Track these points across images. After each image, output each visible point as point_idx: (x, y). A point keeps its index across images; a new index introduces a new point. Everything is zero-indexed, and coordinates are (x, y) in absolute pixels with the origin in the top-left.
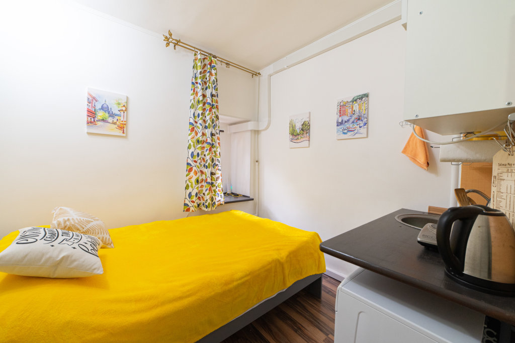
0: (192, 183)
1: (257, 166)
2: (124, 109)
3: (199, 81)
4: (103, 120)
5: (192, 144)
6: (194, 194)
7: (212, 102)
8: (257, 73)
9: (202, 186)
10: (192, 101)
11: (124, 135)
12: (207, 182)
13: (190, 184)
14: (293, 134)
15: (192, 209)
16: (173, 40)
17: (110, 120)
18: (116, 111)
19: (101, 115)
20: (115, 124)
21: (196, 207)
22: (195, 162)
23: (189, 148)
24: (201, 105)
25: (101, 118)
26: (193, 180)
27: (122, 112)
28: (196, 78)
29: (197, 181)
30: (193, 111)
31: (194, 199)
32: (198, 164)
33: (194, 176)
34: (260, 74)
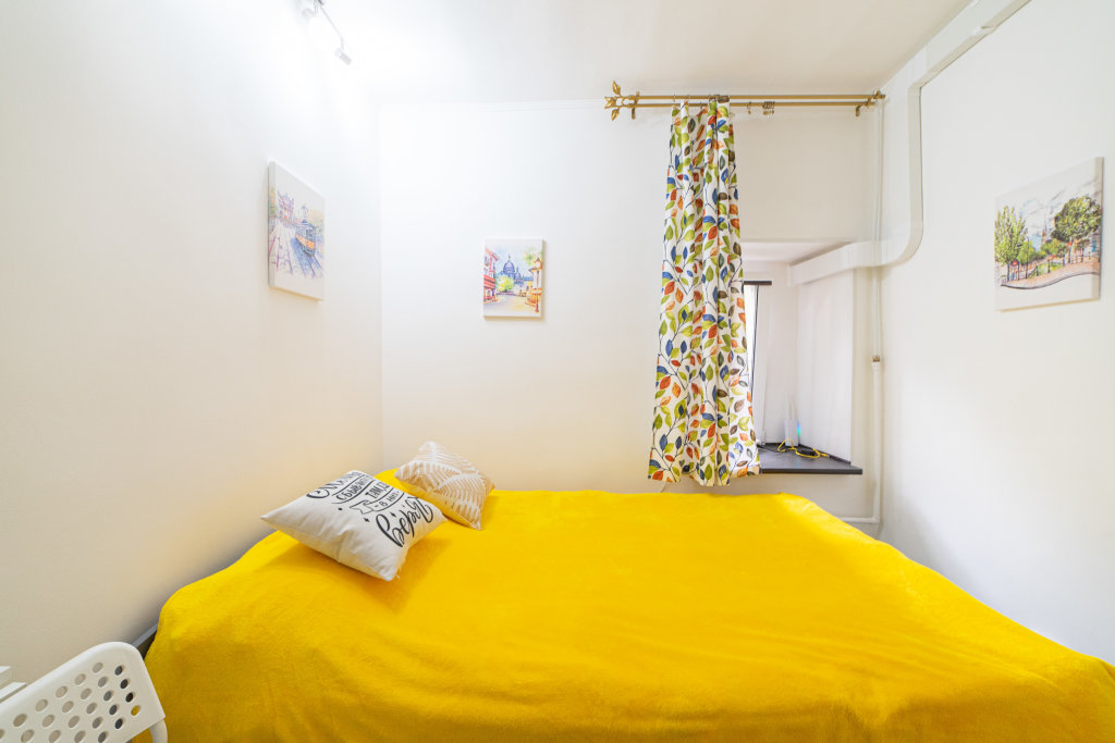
0: (668, 414)
1: (876, 374)
2: (538, 265)
3: (685, 170)
4: (506, 291)
5: (668, 322)
6: (672, 440)
7: (719, 213)
8: (869, 97)
9: (695, 423)
10: (670, 222)
11: (538, 315)
12: (703, 415)
13: (663, 416)
14: (1011, 261)
15: (667, 474)
16: (624, 98)
17: (516, 289)
18: (524, 273)
19: (503, 282)
20: (523, 295)
21: (677, 472)
22: (677, 364)
23: (662, 332)
24: (690, 227)
25: (503, 289)
26: (672, 407)
27: (535, 272)
28: (678, 165)
29: (682, 411)
30: (670, 244)
31: (673, 452)
32: (682, 369)
33: (674, 398)
34: (883, 97)
